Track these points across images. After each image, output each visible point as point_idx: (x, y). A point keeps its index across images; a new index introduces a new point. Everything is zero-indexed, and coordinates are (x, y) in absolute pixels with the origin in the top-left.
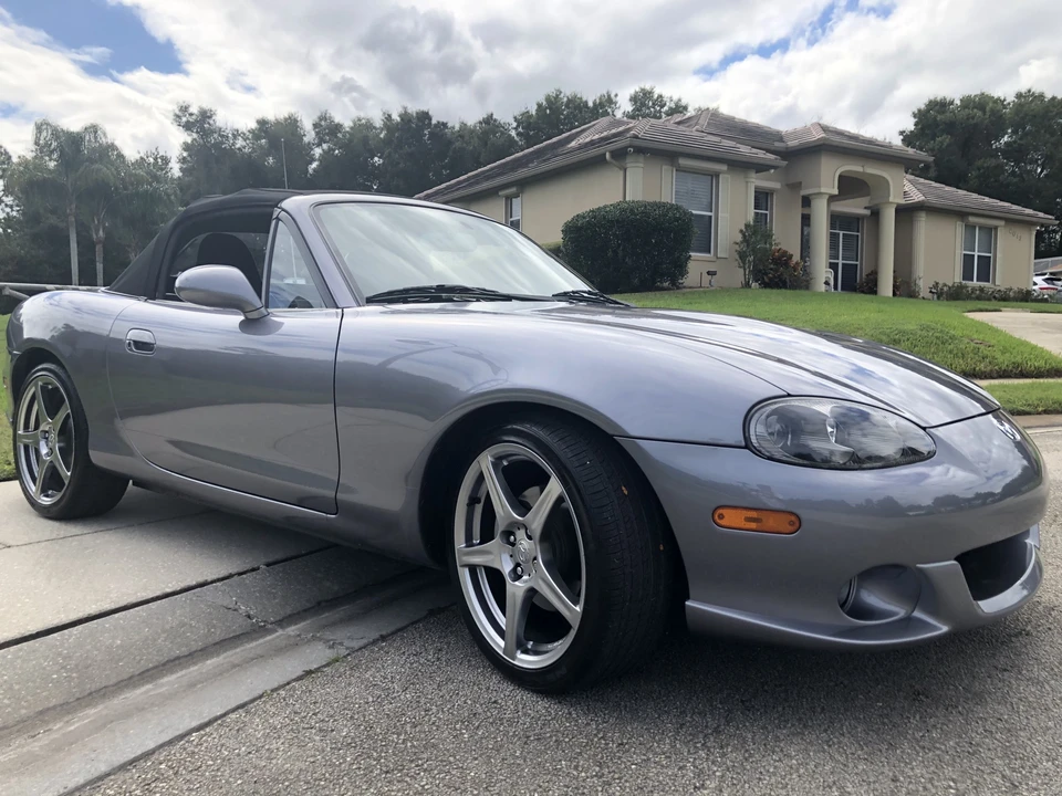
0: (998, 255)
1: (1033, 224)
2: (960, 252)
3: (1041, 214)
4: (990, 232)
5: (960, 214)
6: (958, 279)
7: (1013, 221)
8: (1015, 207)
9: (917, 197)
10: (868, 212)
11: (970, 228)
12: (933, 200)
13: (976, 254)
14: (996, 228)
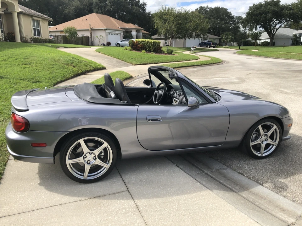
0: (41, 29)
1: (47, 20)
2: (32, 28)
3: (49, 17)
4: (38, 22)
5: (31, 16)
6: (33, 36)
7: (43, 19)
8: (42, 15)
9: (20, 10)
10: (3, 13)
11: (33, 20)
12: (24, 11)
13: (36, 28)
14: (39, 21)
